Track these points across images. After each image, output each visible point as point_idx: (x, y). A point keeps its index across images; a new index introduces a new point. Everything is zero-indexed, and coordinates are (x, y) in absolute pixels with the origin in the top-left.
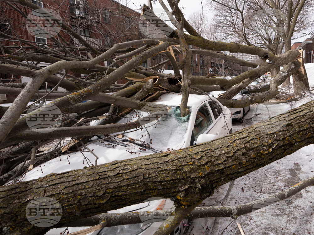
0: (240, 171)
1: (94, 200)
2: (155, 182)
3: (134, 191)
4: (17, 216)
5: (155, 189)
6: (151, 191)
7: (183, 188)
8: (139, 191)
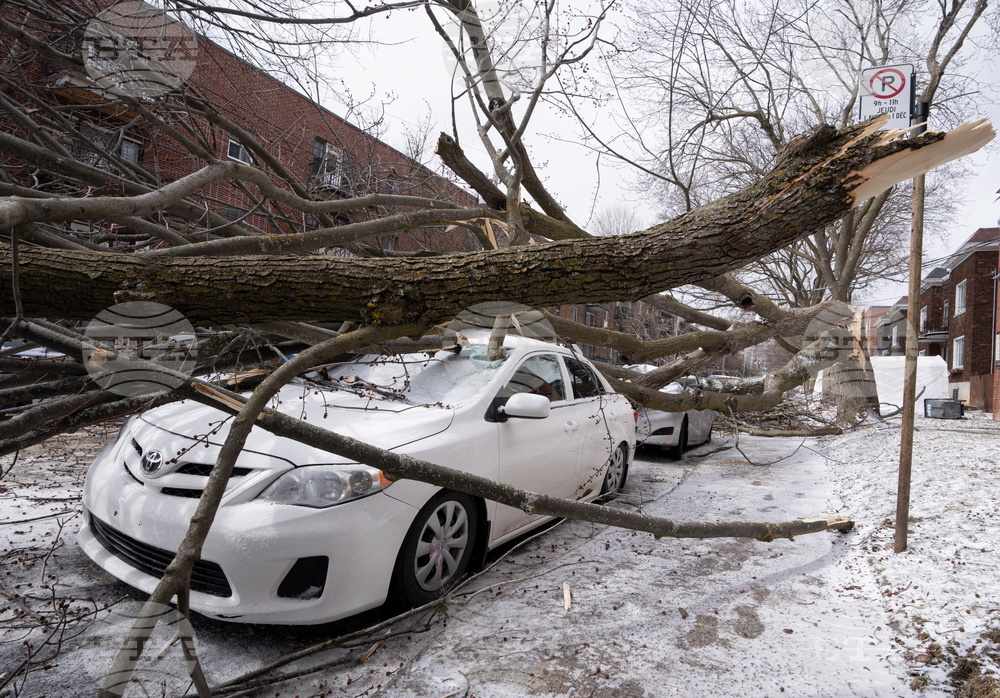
0: (471, 290)
1: (253, 280)
2: (340, 276)
3: (309, 280)
4: (156, 276)
5: (339, 285)
6: (332, 287)
7: (378, 291)
8: (316, 281)
